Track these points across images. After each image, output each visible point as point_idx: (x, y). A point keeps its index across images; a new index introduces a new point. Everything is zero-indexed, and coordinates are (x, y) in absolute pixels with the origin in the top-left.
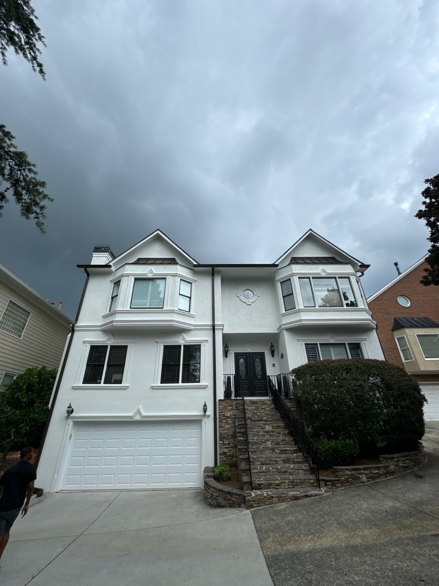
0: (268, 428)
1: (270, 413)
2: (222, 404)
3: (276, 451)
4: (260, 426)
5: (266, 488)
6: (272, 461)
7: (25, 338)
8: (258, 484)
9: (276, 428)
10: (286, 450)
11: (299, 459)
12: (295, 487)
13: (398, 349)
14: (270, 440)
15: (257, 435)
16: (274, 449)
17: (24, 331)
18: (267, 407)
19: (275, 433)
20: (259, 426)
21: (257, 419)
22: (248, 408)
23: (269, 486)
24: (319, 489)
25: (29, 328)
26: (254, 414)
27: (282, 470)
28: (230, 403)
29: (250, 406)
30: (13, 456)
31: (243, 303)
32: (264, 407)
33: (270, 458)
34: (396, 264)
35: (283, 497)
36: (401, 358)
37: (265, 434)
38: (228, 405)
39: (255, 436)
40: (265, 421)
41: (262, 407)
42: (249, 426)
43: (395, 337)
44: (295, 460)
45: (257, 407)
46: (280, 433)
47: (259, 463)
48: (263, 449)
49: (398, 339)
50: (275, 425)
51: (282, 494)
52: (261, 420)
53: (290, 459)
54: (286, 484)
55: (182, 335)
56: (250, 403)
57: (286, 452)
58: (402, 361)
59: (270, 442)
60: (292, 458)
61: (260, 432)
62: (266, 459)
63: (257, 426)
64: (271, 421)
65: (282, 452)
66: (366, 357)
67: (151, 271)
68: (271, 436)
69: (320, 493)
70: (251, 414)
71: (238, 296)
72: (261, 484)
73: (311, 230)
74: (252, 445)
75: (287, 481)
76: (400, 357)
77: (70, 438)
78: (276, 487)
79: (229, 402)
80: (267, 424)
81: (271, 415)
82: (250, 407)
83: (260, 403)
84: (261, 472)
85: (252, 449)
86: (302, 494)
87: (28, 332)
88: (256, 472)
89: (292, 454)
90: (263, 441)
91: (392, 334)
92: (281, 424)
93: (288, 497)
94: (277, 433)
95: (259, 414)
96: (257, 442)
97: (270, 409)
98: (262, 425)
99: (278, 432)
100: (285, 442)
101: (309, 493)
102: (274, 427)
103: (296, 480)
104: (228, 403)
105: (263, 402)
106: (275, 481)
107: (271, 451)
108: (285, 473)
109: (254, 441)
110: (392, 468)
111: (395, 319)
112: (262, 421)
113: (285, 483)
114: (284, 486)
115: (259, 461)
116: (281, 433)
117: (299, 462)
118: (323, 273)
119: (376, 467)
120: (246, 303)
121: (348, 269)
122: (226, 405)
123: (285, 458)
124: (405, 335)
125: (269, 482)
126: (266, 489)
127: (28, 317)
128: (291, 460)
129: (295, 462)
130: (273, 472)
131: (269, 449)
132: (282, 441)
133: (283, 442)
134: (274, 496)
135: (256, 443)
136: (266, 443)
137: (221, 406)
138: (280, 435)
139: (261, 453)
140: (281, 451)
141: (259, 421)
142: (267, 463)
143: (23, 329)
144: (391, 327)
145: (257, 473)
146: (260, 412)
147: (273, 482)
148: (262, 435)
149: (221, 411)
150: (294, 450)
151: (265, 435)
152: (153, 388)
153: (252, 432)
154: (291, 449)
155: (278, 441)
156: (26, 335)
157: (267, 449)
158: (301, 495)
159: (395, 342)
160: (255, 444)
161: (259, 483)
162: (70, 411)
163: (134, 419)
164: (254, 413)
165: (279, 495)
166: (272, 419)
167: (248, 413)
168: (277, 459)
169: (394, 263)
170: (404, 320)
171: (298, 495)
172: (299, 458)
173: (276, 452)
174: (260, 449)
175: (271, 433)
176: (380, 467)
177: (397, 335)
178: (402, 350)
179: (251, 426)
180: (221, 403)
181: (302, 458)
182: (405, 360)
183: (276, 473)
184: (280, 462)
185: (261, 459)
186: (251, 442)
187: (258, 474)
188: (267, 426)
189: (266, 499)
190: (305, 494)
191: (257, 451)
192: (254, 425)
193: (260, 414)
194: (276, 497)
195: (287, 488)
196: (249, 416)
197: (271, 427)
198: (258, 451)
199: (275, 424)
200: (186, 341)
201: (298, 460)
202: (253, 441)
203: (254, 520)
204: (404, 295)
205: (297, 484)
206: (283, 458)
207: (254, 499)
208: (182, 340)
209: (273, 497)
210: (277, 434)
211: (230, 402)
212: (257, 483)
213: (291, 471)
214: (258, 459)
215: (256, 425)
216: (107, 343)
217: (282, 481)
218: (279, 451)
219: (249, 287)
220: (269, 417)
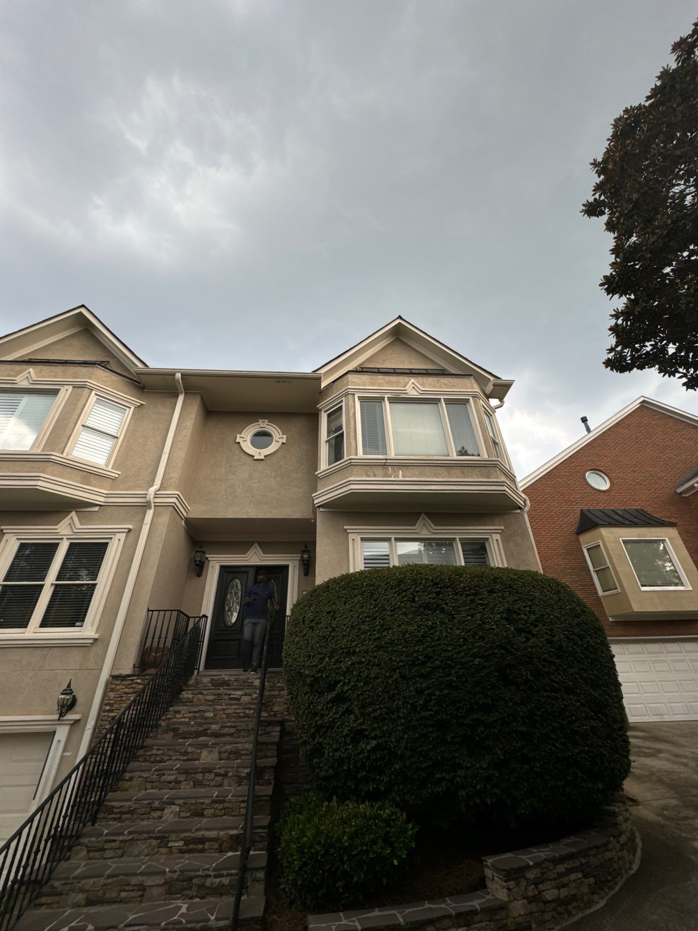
0: (207, 757)
1: (243, 711)
2: (118, 687)
3: (170, 844)
4: (186, 753)
6: (127, 888)
9: (228, 759)
10: (203, 840)
11: (222, 876)
13: (589, 571)
15: (155, 784)
16: (167, 835)
18: (245, 695)
19: (213, 775)
20: (181, 754)
21: (194, 729)
22: (193, 698)
26: (197, 715)
28: (140, 684)
29: (201, 693)
31: (246, 457)
32: (238, 693)
33: (125, 875)
34: (584, 420)
36: (595, 589)
38: (131, 691)
39: (149, 785)
40: (215, 735)
41: (231, 696)
42: (154, 752)
43: (583, 547)
44: (208, 882)
45: (218, 694)
46: (225, 775)
48: (131, 837)
49: (588, 550)
50: (230, 747)
52: (204, 733)
53: (190, 879)
55: (69, 517)
56: (210, 685)
57: (201, 846)
58: (597, 593)
59: (178, 809)
60: (200, 873)
61: (166, 772)
62: (110, 881)
63: (177, 752)
64: (231, 735)
65: (191, 847)
67: (28, 375)
68: (197, 784)
70: (190, 715)
71: (237, 441)
73: (400, 317)
74: (115, 819)
76: (594, 585)
79: (136, 683)
80: (207, 746)
81: (241, 717)
82: (201, 696)
83: (235, 683)
85: (94, 839)
89: (216, 853)
90: (156, 804)
91: (578, 541)
92: (246, 746)
94: (217, 775)
95: (211, 715)
96: (135, 810)
97: (253, 699)
98: (190, 749)
99: (225, 771)
100: (221, 806)
102: (226, 755)
104: (133, 686)
105: (245, 682)
107: (154, 842)
109: (128, 804)
110: (516, 914)
111: (582, 511)
112: (206, 735)
115: (81, 890)
116: (230, 774)
118: (413, 390)
119: (459, 915)
120: (253, 456)
121: (469, 387)
122: (127, 690)
123: (175, 876)
124: (600, 541)
128: (195, 881)
129: (208, 888)
131: (150, 838)
132: (213, 802)
133: (217, 805)
135: (131, 812)
136: (163, 810)
137: (112, 695)
138: (226, 782)
139: (119, 852)
140: (187, 842)
142: (106, 896)
144: (574, 528)
148: (170, 782)
149: (108, 708)
150: (231, 837)
151: (180, 782)
153: (144, 774)
154: (222, 833)
155: (202, 803)
157: (146, 836)
159: (584, 556)
164: (199, 711)
166: (232, 730)
167: (183, 712)
168: (149, 881)
169: (582, 419)
170: (600, 514)
172: (225, 872)
173: (171, 847)
174: (121, 838)
175: (199, 777)
176: (473, 912)
177: (586, 541)
178: (596, 572)
179: (160, 752)
180: (116, 685)
181: (234, 871)
182: (604, 592)
184: (156, 891)
185: (92, 881)
186: (119, 810)
188: (204, 753)
191: (107, 846)
192: (169, 750)
193: (215, 715)
196: (183, 720)
197: (216, 755)
198: (113, 844)
199: (232, 744)
200: (75, 531)
201: (218, 880)
202: (121, 807)
204: (598, 468)
206: (169, 875)
208: (69, 526)
210: (217, 778)
211: (139, 681)
214: (86, 881)
215: (174, 750)
218: (181, 844)
219: (264, 426)
220: (229, 724)
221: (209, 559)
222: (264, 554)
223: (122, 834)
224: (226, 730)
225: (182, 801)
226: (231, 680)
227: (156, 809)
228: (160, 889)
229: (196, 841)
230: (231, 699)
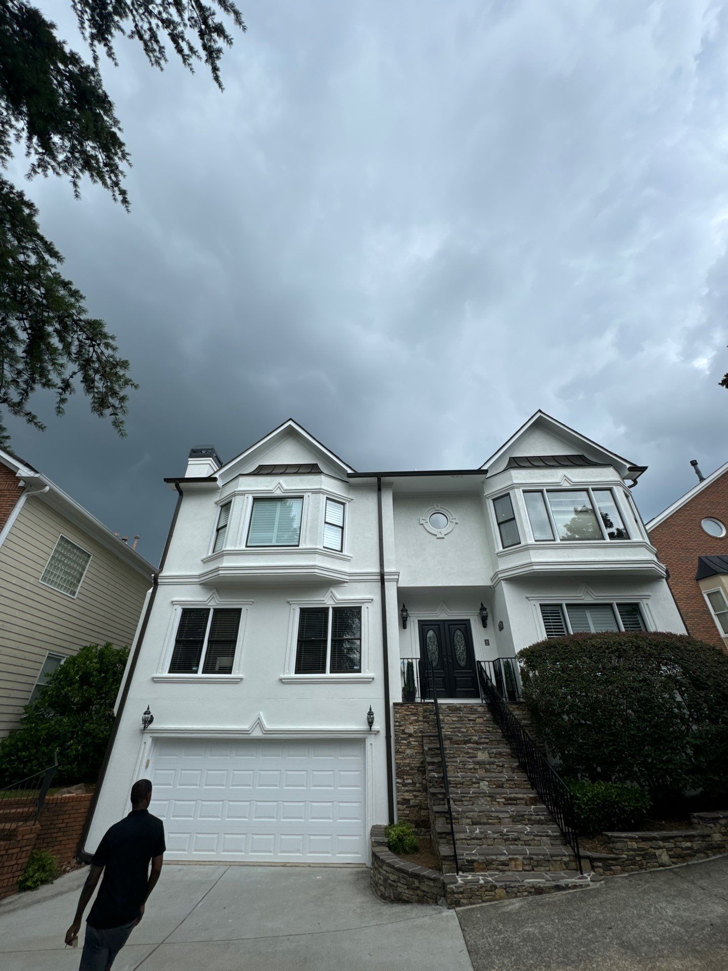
0: (482, 756)
1: (485, 728)
2: (400, 711)
3: (498, 800)
4: (468, 753)
5: (483, 870)
6: (491, 818)
7: (81, 597)
8: (467, 861)
9: (495, 757)
10: (516, 799)
11: (539, 815)
12: (535, 869)
13: (710, 614)
14: (486, 779)
15: (462, 770)
16: (492, 796)
17: (80, 585)
18: (478, 717)
19: (495, 767)
20: (465, 753)
21: (462, 739)
23: (487, 865)
24: (580, 876)
25: (88, 581)
26: (455, 730)
27: (510, 836)
28: (414, 709)
29: (448, 716)
30: (56, 796)
31: (430, 535)
32: (472, 717)
34: (694, 463)
35: (515, 887)
36: (717, 630)
37: (477, 767)
38: (409, 713)
39: (459, 770)
40: (476, 743)
41: (469, 718)
42: (448, 752)
43: (703, 592)
44: (533, 818)
45: (460, 716)
46: (503, 766)
47: (469, 821)
48: (474, 795)
49: (708, 595)
50: (494, 751)
51: (513, 881)
52: (469, 741)
53: (523, 816)
54: (518, 863)
55: (330, 591)
56: (448, 710)
57: (515, 802)
58: (719, 634)
59: (487, 783)
60: (527, 813)
62: (480, 814)
63: (462, 752)
64: (487, 743)
65: (509, 802)
66: (652, 629)
67: (279, 485)
68: (487, 771)
69: (583, 882)
70: (451, 730)
71: (421, 523)
72: (474, 861)
73: (540, 411)
74: (453, 787)
75: (520, 857)
76: (715, 627)
77: (147, 766)
78: (500, 867)
79: (411, 708)
80: (480, 749)
81: (485, 732)
82: (449, 718)
84: (473, 839)
85: (455, 795)
86: (550, 883)
87: (85, 586)
88: (463, 837)
89: (527, 805)
90: (474, 780)
91: (698, 587)
92: (505, 750)
93: (524, 888)
94: (498, 766)
95: (465, 730)
96: (463, 782)
97: (484, 721)
98: (470, 751)
99: (501, 764)
100: (513, 783)
101: (562, 883)
102: (493, 755)
103: (537, 855)
104: (410, 710)
105: (471, 709)
106: (498, 856)
107: (489, 799)
108: (516, 843)
109: (457, 779)
110: (717, 840)
111: (700, 558)
112: (471, 743)
113: (516, 860)
114: (516, 866)
115: (467, 818)
116: (506, 766)
117: (540, 822)
118: (566, 482)
119: (686, 836)
120: (436, 535)
121: (608, 475)
122: (407, 713)
123: (514, 814)
124: (720, 588)
125: (487, 858)
126: (483, 872)
127: (87, 562)
128: (525, 816)
129: (533, 820)
130: (494, 839)
131: (485, 796)
132: (507, 780)
133: (510, 782)
134: (498, 884)
135: (462, 784)
136: (479, 783)
137: (398, 715)
138: (504, 770)
139: (471, 802)
140: (506, 799)
141: (466, 742)
142: (482, 821)
143: (79, 581)
144: (694, 574)
145: (465, 839)
146: (466, 727)
147: (494, 857)
148: (471, 769)
149: (397, 724)
150: (531, 798)
151: (477, 769)
152: (283, 681)
153: (453, 764)
154: (525, 796)
155: (501, 781)
156: (83, 591)
157: (483, 795)
158: (548, 884)
159: (705, 601)
160: (460, 785)
161: (469, 859)
162: (148, 720)
163: (251, 735)
164: (456, 728)
165: (508, 883)
166: (487, 740)
167: (445, 728)
168: (501, 815)
169: (691, 462)
170: (718, 560)
171: (542, 885)
172: (541, 813)
173: (498, 802)
174: (469, 795)
175: (488, 766)
176: (693, 836)
177: (706, 587)
178: (718, 615)
179: (451, 752)
180: (398, 709)
181: (545, 813)
182: (726, 633)
183: (500, 840)
184: (507, 820)
185: (472, 813)
186: (453, 782)
187: (468, 842)
188: (480, 754)
189: (484, 889)
190: (554, 883)
191: (463, 799)
192: (457, 751)
193: (467, 731)
194: (501, 887)
195: (520, 871)
196: (447, 733)
197: (487, 755)
198: (466, 798)
199: (494, 748)
200: (336, 602)
201: (538, 817)
202: (455, 781)
203: (463, 930)
204: (713, 516)
205: (539, 864)
206: (511, 813)
207: (461, 890)
208: (331, 598)
209: (496, 887)
210: (499, 768)
211: (413, 707)
212: (466, 858)
213: (526, 838)
214: (467, 814)
215: (460, 751)
216: (209, 604)
217: (510, 857)
218: (503, 800)
219: (439, 509)
220: (484, 736)
221: (410, 615)
222: (451, 611)
223: (469, 793)
224: (483, 740)
225: (488, 779)
226: (461, 707)
227: (475, 783)
228: (508, 820)
229: (510, 799)
230: (469, 720)
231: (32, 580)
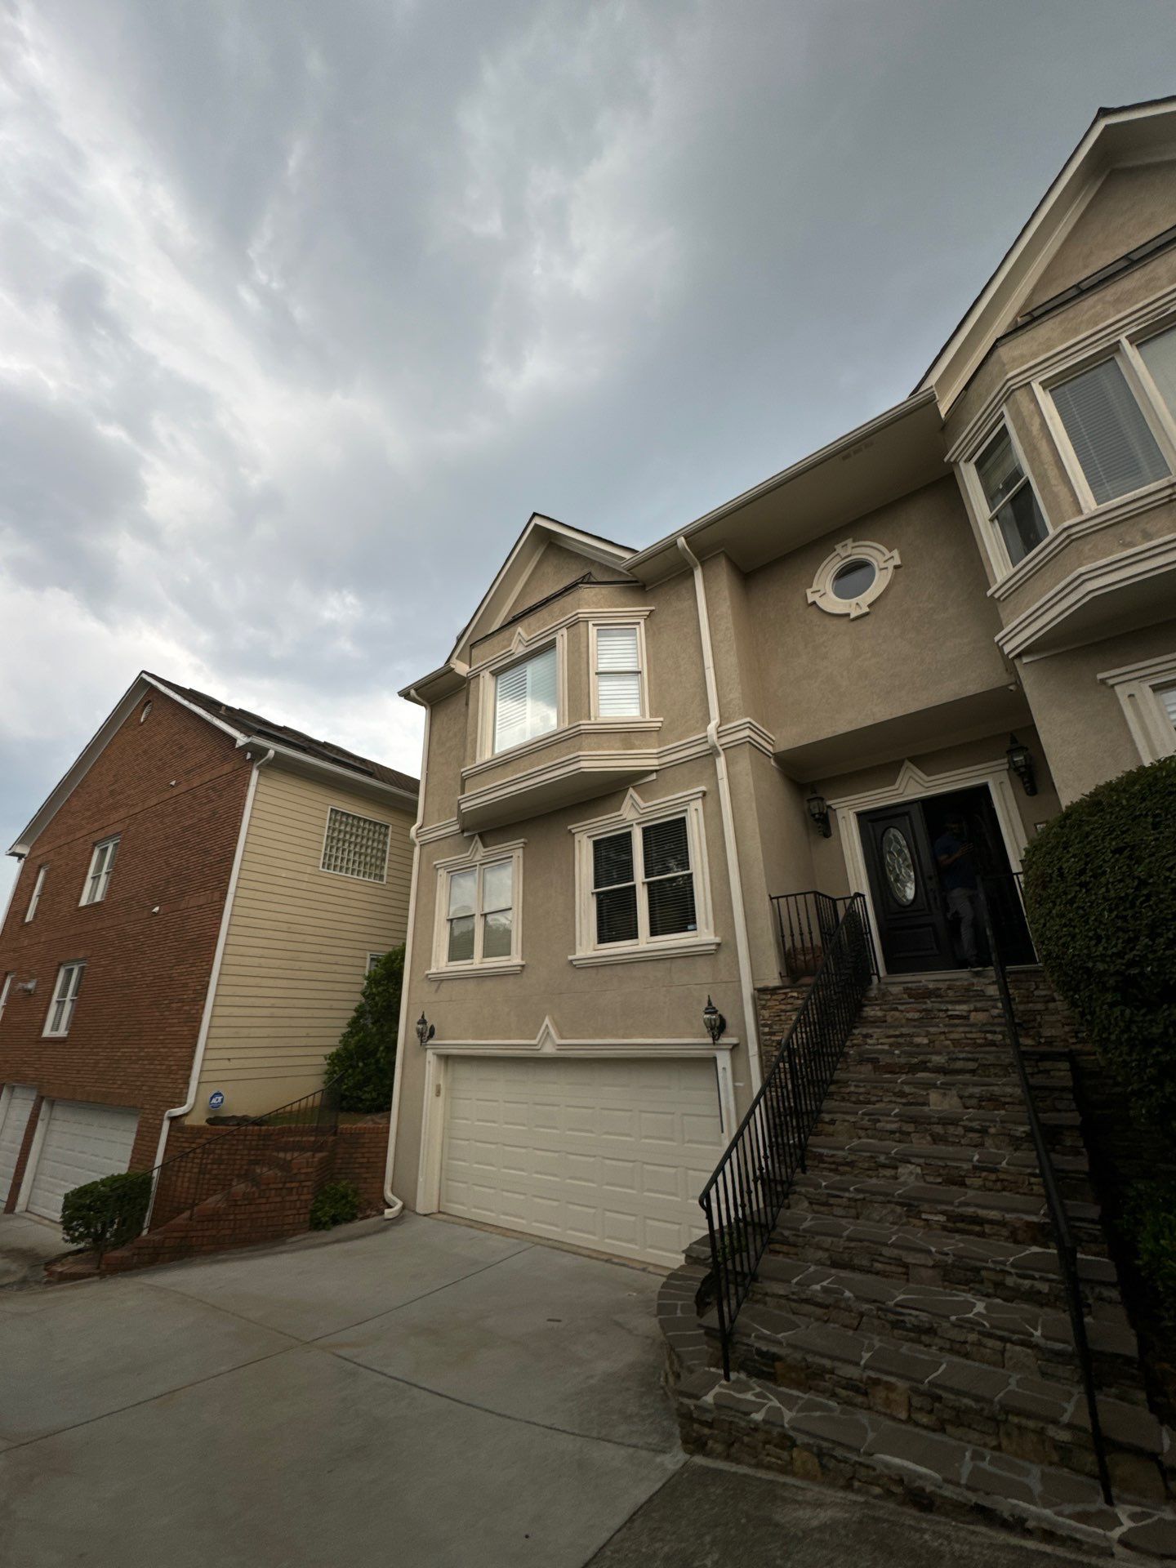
0: (939, 1103)
2: (769, 1004)
3: (924, 1216)
4: (902, 1094)
5: (798, 1385)
6: (881, 1259)
7: (391, 880)
8: (759, 1352)
9: (980, 1107)
10: (980, 1221)
11: (1032, 1278)
12: (949, 1428)
14: (913, 1160)
15: (869, 1132)
16: (916, 1203)
17: (386, 866)
18: (976, 1010)
19: (960, 1131)
20: (895, 1094)
21: (903, 1060)
22: (885, 1016)
23: (809, 1377)
24: (1100, 1504)
25: (394, 858)
26: (901, 1040)
27: (907, 1319)
28: (798, 998)
29: (896, 1009)
30: (359, 1125)
31: (836, 621)
32: (962, 1008)
33: (871, 1242)
35: (845, 1461)
37: (910, 1128)
38: (789, 1007)
39: (862, 1133)
41: (950, 1013)
42: (852, 1089)
44: (1010, 1281)
45: (924, 1010)
46: (983, 1131)
47: (821, 1254)
48: (861, 1196)
50: (977, 1090)
51: (840, 1444)
52: (923, 1066)
53: (977, 1270)
54: (893, 1396)
56: (905, 996)
57: (977, 1228)
59: (919, 1170)
60: (990, 1265)
61: (881, 1118)
62: (853, 1244)
63: (887, 1091)
64: (973, 1072)
65: (960, 1225)
67: (520, 637)
68: (936, 1139)
69: (1089, 1535)
70: (889, 1040)
71: (810, 601)
72: (775, 1358)
74: (831, 1170)
75: (902, 1385)
77: (438, 1094)
78: (843, 1393)
79: (792, 997)
80: (934, 1086)
81: (981, 1046)
82: (897, 1014)
83: (951, 993)
84: (807, 1301)
85: (811, 1190)
86: (958, 1490)
87: (395, 866)
88: (782, 1292)
89: (1016, 1242)
90: (882, 1159)
92: (1009, 1090)
93: (872, 1473)
94: (969, 1130)
95: (926, 1041)
96: (853, 1162)
97: (994, 1017)
98: (907, 1089)
99: (975, 1125)
100: (993, 1177)
101: (1008, 1505)
102: (974, 1102)
103: (959, 1393)
104: (789, 1001)
105: (967, 990)
106: (838, 1364)
108: (924, 1338)
109: (840, 1153)
112: (926, 1070)
113: (890, 1387)
114: (888, 1402)
115: (819, 1247)
116: (992, 1130)
117: (1033, 1297)
120: (848, 615)
122: (783, 1007)
123: (949, 1260)
125: (810, 1358)
126: (799, 1389)
127: (386, 835)
128: (983, 1273)
129: (1011, 1288)
130: (862, 1315)
131: (889, 1202)
132: (975, 1168)
133: (984, 1174)
134: (801, 1439)
135: (851, 1164)
136: (896, 1168)
137: (766, 1013)
138: (988, 1142)
139: (853, 1212)
140: (952, 1217)
141: (913, 1069)
142: (856, 1261)
143: (383, 860)
145: (786, 1297)
146: (928, 1034)
147: (827, 1363)
148: (893, 1132)
149: (767, 1030)
150: (1029, 1224)
151: (909, 1134)
152: (575, 963)
153: (848, 1117)
154: (1009, 1217)
155: (958, 1168)
156: (393, 872)
157: (881, 1198)
158: (948, 1492)
160: (847, 1169)
161: (764, 1349)
162: (426, 1033)
163: (540, 1052)
164: (901, 1035)
165: (825, 1444)
166: (972, 1065)
167: (875, 1036)
168: (910, 1258)
171: (929, 1488)
172: (1037, 1275)
173: (926, 1220)
174: (847, 1195)
175: (938, 1129)
179: (862, 1090)
180: (767, 1000)
181: (1052, 1276)
183: (876, 1322)
184: (925, 1273)
185: (829, 1240)
186: (832, 1160)
187: (794, 1305)
188: (934, 1097)
189: (760, 1436)
190: (973, 1498)
191: (832, 1201)
192: (875, 1088)
193: (931, 1042)
194: (807, 1447)
195: (901, 1421)
196: (880, 1047)
197: (956, 1100)
198: (839, 1201)
199: (975, 1085)
200: (642, 812)
201: (1027, 1283)
202: (833, 1156)
205: (960, 1418)
206: (939, 1257)
207: (708, 1417)
208: (633, 809)
209: (794, 1445)
210: (971, 1135)
211: (795, 994)
212: (757, 1345)
213: (954, 1334)
214: (817, 1238)
215: (882, 1088)
216: (475, 859)
217: (873, 1375)
218: (942, 1218)
219: (849, 553)
220: (962, 1056)
221: (834, 807)
222: (929, 775)
223: (847, 1190)
224: (959, 1065)
225: (921, 1161)
226: (939, 989)
227: (884, 1166)
228: (930, 1272)
229: (963, 1218)
230: (951, 1017)
231: (309, 869)
